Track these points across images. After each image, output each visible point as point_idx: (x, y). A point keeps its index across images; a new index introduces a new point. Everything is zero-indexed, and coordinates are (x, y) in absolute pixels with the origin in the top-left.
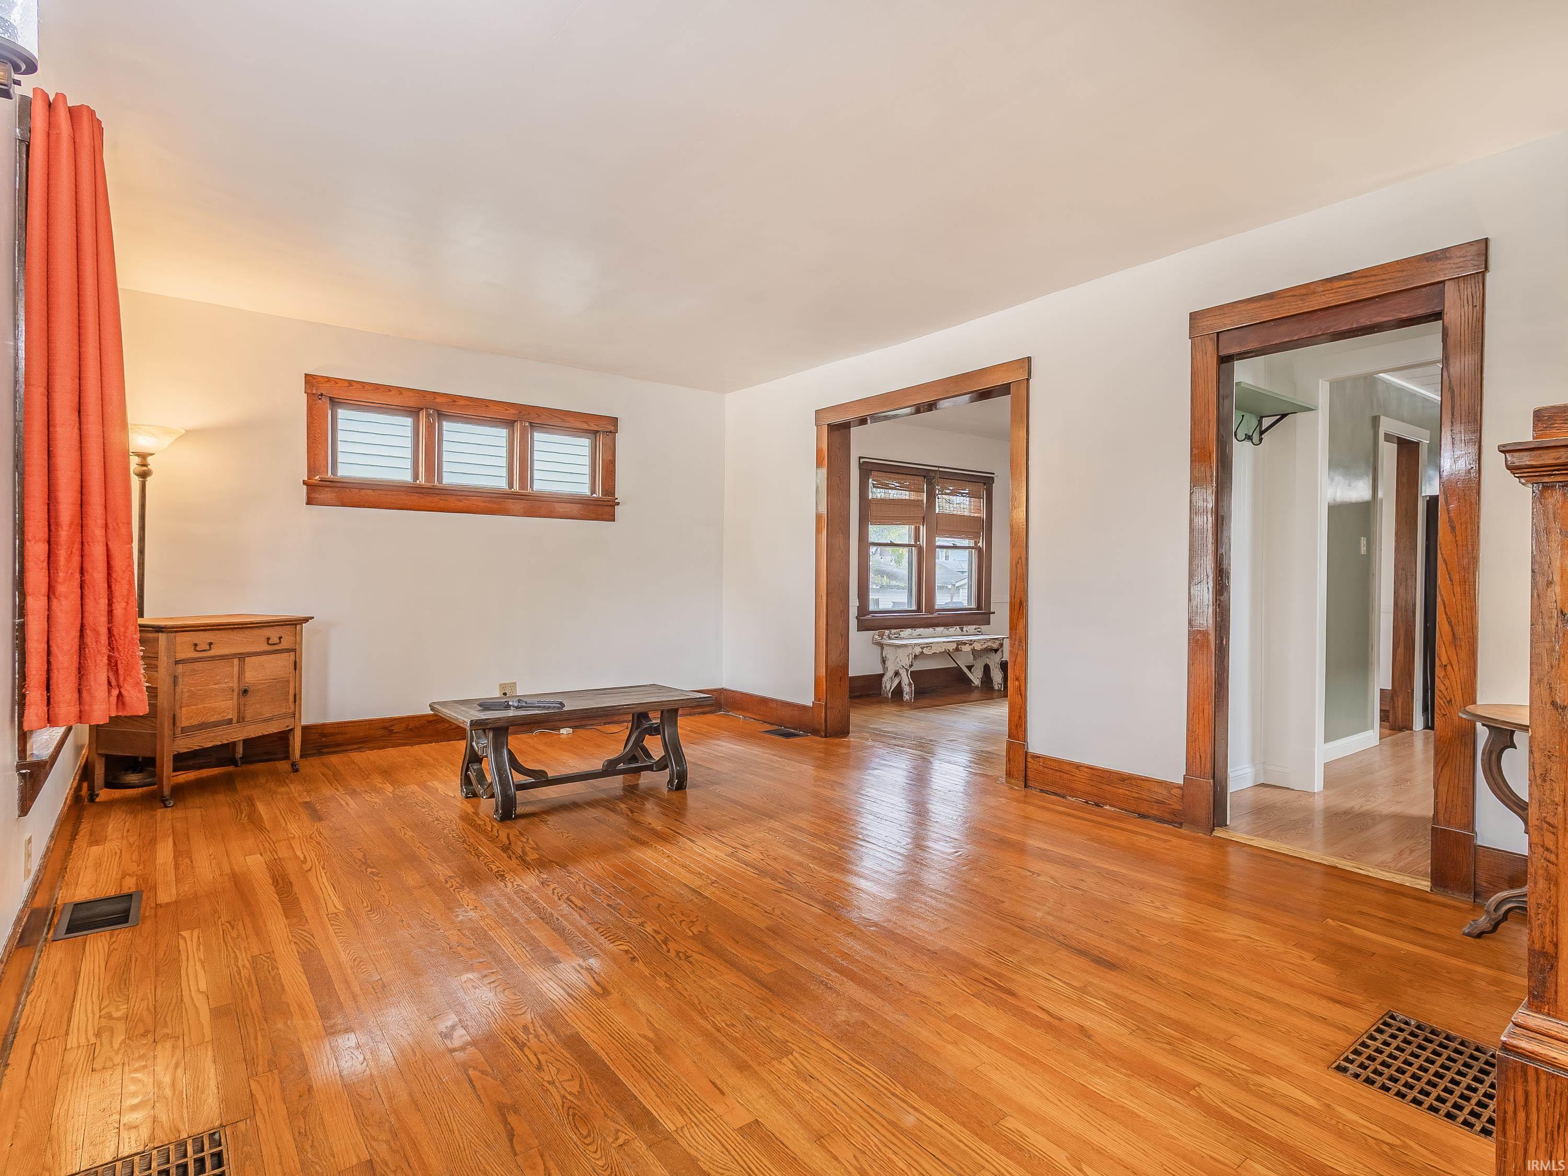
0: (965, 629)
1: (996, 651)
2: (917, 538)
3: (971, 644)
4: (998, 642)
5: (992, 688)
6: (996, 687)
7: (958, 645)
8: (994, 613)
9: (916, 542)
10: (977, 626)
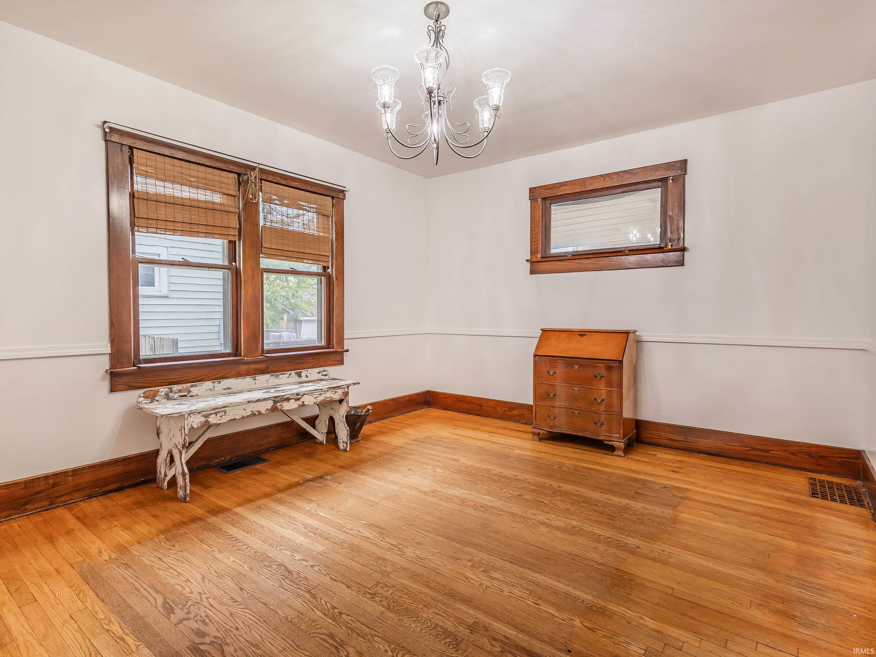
0: (303, 374)
1: (341, 401)
2: (233, 257)
3: (299, 399)
4: (340, 391)
5: (337, 446)
6: (341, 446)
7: (275, 402)
8: (347, 351)
9: (230, 262)
10: (322, 369)
